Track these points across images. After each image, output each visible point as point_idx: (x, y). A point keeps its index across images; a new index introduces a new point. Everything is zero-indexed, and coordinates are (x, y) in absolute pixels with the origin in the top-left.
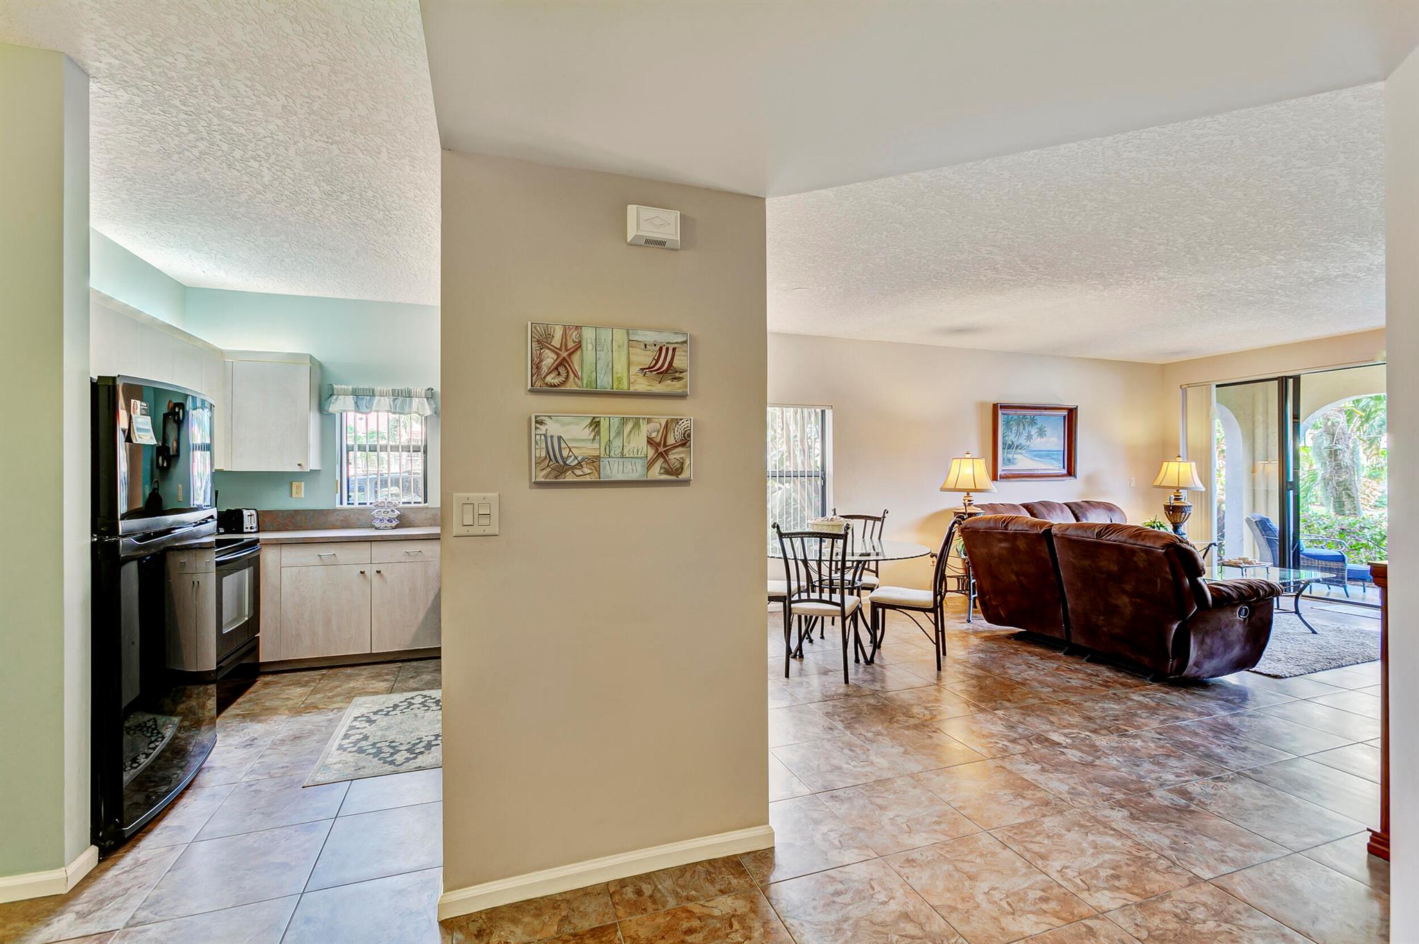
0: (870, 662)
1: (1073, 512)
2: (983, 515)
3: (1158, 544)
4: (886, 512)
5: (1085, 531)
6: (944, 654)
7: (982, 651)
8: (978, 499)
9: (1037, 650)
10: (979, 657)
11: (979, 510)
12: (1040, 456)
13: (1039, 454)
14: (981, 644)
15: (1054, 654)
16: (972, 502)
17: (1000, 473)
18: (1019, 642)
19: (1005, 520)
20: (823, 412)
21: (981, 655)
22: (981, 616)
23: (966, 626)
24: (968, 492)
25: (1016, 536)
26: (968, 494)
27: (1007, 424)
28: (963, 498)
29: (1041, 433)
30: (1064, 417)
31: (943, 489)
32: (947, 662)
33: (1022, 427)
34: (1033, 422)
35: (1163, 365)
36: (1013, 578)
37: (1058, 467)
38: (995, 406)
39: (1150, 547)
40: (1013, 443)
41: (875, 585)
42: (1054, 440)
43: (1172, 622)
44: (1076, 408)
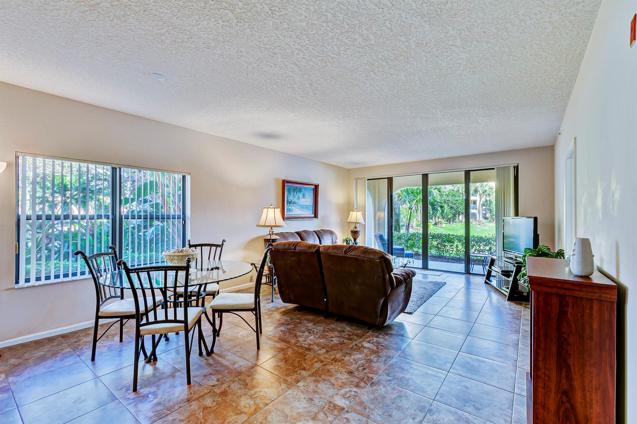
0: (210, 353)
1: (317, 235)
2: (281, 241)
3: (377, 257)
4: (224, 241)
5: (338, 250)
6: (261, 333)
7: (282, 324)
8: (276, 230)
9: (311, 317)
10: (282, 331)
11: (277, 237)
12: (303, 208)
13: (303, 207)
14: (281, 318)
15: (319, 319)
16: (274, 233)
17: (285, 216)
18: (301, 313)
19: (294, 244)
20: (184, 177)
21: (282, 328)
22: (279, 296)
23: (271, 305)
24: (272, 227)
25: (300, 253)
26: (271, 228)
27: (289, 191)
28: (269, 230)
29: (304, 196)
30: (313, 189)
31: (258, 226)
32: (263, 339)
33: (295, 193)
34: (300, 191)
35: (349, 169)
36: (298, 277)
37: (310, 214)
38: (284, 182)
39: (372, 259)
40: (291, 201)
41: (215, 292)
42: (308, 200)
43: (381, 298)
44: (318, 185)
